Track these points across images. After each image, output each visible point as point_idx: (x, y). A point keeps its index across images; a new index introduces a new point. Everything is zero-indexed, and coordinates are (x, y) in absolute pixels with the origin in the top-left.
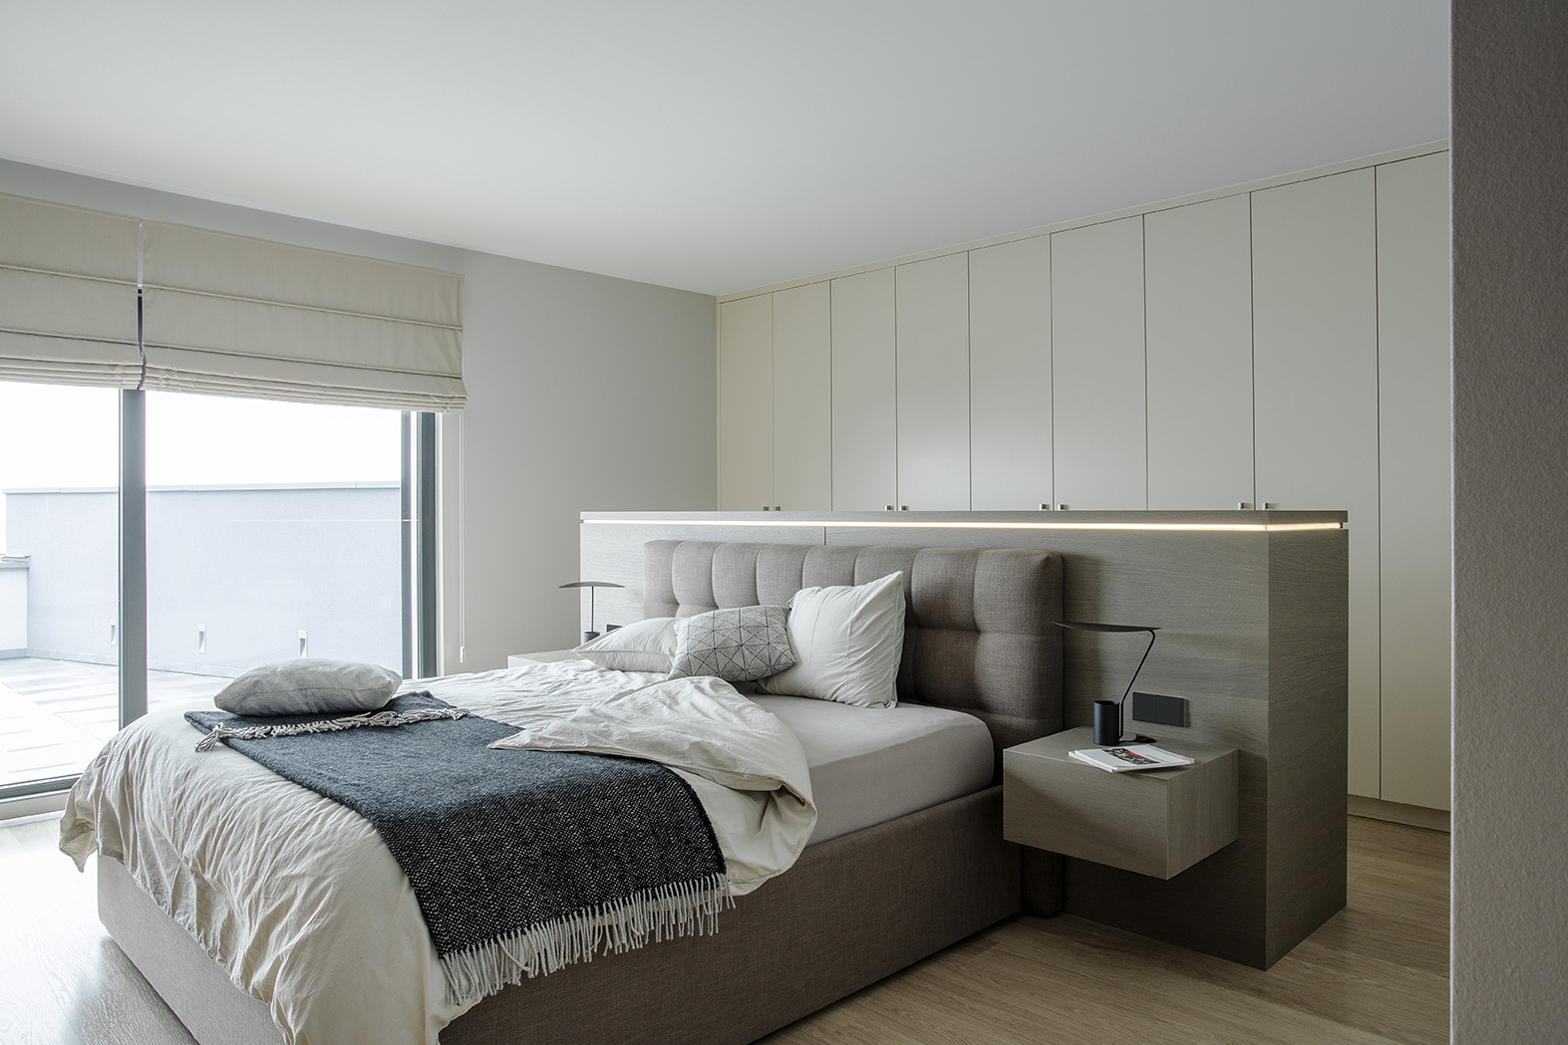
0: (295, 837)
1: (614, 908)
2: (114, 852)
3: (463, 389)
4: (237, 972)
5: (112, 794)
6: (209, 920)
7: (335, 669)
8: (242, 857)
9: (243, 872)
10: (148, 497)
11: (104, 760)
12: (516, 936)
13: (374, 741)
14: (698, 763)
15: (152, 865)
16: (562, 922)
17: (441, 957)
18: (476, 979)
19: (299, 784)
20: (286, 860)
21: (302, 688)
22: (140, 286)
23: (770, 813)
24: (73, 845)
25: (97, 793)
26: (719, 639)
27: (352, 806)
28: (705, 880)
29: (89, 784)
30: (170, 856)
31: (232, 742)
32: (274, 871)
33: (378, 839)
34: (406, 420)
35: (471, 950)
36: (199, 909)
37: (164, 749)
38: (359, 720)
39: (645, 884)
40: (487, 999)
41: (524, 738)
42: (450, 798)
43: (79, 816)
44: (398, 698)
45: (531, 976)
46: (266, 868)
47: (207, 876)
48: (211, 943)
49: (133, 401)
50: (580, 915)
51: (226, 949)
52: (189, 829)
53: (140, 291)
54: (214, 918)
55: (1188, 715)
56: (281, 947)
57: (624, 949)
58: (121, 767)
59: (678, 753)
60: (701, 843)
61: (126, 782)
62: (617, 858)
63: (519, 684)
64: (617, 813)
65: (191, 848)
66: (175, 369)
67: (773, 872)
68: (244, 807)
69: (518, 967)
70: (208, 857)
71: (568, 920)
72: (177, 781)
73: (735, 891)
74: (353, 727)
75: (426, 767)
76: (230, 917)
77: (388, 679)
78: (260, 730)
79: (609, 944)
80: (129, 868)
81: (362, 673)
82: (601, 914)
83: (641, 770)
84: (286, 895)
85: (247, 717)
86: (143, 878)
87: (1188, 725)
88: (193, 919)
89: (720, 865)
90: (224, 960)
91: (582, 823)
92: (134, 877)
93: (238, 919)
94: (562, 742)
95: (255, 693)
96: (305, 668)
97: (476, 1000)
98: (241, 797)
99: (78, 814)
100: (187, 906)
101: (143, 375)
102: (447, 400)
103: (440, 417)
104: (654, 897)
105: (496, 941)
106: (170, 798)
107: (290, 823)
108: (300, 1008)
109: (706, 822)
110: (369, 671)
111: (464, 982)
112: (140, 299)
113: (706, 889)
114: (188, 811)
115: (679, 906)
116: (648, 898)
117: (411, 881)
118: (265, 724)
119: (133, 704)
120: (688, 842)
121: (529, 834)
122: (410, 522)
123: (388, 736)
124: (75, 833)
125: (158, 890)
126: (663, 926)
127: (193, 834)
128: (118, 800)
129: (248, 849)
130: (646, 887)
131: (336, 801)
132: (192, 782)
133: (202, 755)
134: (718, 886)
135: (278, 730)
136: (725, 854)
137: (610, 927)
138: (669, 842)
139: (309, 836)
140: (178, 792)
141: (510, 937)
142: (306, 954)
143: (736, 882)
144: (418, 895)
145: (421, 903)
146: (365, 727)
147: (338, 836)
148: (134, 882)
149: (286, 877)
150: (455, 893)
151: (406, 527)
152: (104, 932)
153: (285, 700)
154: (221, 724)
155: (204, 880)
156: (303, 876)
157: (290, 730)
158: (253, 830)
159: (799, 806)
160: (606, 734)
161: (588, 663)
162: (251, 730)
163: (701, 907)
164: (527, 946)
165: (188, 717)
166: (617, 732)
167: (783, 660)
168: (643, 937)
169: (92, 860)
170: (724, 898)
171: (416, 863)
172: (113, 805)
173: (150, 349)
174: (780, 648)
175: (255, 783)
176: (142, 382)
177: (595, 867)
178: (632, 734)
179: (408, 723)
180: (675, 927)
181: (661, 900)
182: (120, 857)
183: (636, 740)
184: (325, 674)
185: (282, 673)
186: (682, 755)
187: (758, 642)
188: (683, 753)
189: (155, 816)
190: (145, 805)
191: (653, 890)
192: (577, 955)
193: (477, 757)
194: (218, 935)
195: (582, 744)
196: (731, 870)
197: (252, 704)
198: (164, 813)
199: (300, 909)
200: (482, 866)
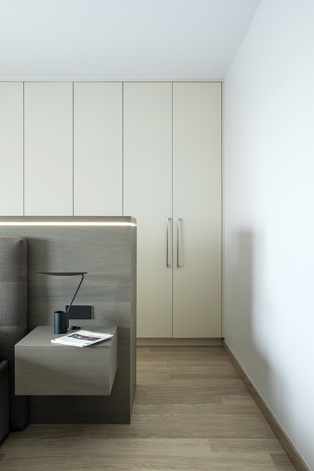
55: (93, 313)
87: (94, 318)
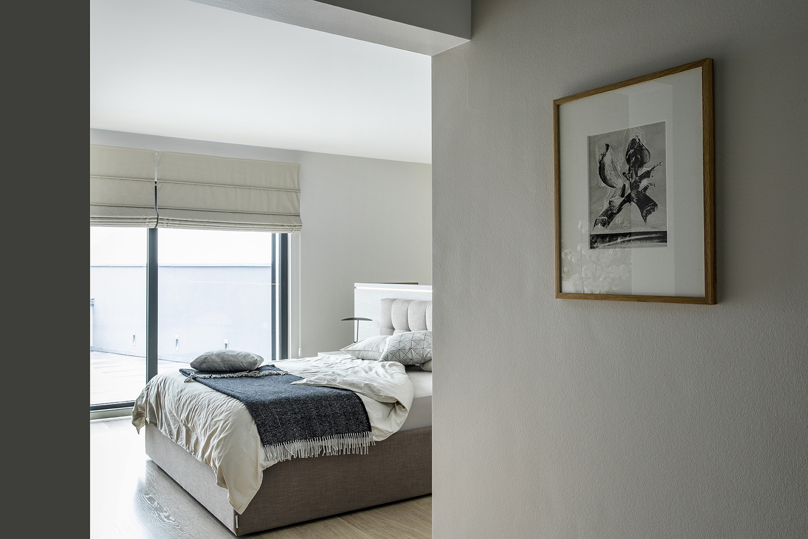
0: (219, 409)
1: (327, 439)
2: (153, 424)
3: (301, 222)
4: (200, 455)
5: (152, 400)
6: (190, 441)
7: (235, 354)
8: (202, 416)
9: (202, 422)
10: (159, 269)
11: (148, 388)
12: (290, 443)
13: (249, 381)
14: (366, 391)
15: (169, 425)
16: (307, 441)
17: (264, 446)
18: (275, 455)
19: (221, 392)
20: (216, 416)
21: (223, 361)
22: (156, 180)
23: (393, 412)
24: (137, 422)
25: (146, 401)
26: (402, 345)
27: (238, 398)
28: (363, 433)
29: (143, 397)
30: (175, 421)
31: (197, 379)
32: (212, 420)
33: (246, 408)
34: (274, 236)
35: (274, 445)
36: (186, 438)
37: (172, 382)
38: (244, 373)
39: (339, 432)
40: (279, 462)
41: (304, 381)
42: (271, 398)
43: (139, 410)
44: (262, 367)
45: (294, 457)
46: (209, 419)
47: (189, 425)
48: (190, 449)
49: (153, 233)
50: (314, 440)
51: (195, 451)
52: (182, 410)
53: (156, 183)
54: (191, 440)
56: (214, 442)
57: (330, 454)
58: (156, 390)
59: (360, 387)
60: (363, 420)
61: (158, 396)
62: (329, 422)
63: (315, 364)
64: (330, 406)
65: (184, 416)
66: (171, 219)
67: (391, 433)
68: (202, 400)
69: (290, 454)
70: (189, 419)
71: (309, 441)
72: (178, 393)
73: (375, 439)
74: (242, 376)
75: (265, 388)
76: (197, 439)
77: (256, 358)
78: (207, 376)
79: (324, 452)
80: (159, 429)
81: (246, 355)
82: (322, 440)
83: (343, 392)
84: (216, 426)
85: (201, 371)
86: (165, 430)
88: (184, 442)
89: (369, 428)
90: (195, 454)
91: (317, 408)
92: (161, 431)
93: (200, 439)
94: (317, 382)
95: (205, 362)
96: (224, 353)
97: (275, 462)
98: (201, 396)
99: (139, 409)
100: (182, 437)
101: (157, 222)
102: (292, 227)
103: (290, 235)
104: (343, 437)
105: (283, 444)
106: (176, 399)
107: (218, 404)
108: (219, 458)
109: (366, 413)
110: (249, 355)
111: (271, 455)
112: (156, 187)
113: (363, 437)
114: (182, 403)
115: (351, 442)
116: (340, 438)
117: (255, 421)
118: (209, 374)
119: (152, 370)
120: (358, 419)
121: (297, 410)
122: (275, 285)
123: (254, 379)
124: (138, 416)
125: (171, 434)
126: (346, 449)
127: (184, 410)
128: (155, 403)
129: (204, 413)
130: (340, 434)
131: (233, 397)
132: (183, 393)
133: (186, 383)
134: (368, 436)
135: (214, 376)
136: (372, 424)
137: (325, 447)
138: (350, 418)
139: (223, 408)
140: (179, 397)
141: (288, 443)
142: (222, 443)
143: (376, 436)
144: (257, 426)
145: (258, 429)
146: (246, 376)
147: (232, 407)
148: (161, 433)
149: (216, 421)
150: (269, 426)
151: (274, 287)
152: (148, 458)
153: (216, 365)
154: (193, 373)
155: (188, 427)
156: (221, 420)
157: (218, 376)
158: (205, 407)
159: (403, 409)
160: (334, 380)
161: (349, 356)
162: (204, 376)
163: (362, 444)
164: (293, 447)
165: (181, 371)
166: (339, 379)
167: (429, 355)
168: (338, 451)
169: (143, 429)
170: (371, 442)
171: (257, 416)
172: (153, 405)
173: (160, 210)
174: (428, 350)
175: (206, 392)
176: (157, 225)
177: (320, 424)
178: (344, 380)
179: (263, 376)
180: (351, 449)
181: (346, 439)
182: (156, 425)
183: (345, 383)
184: (232, 355)
185: (215, 354)
186: (361, 388)
187: (419, 347)
188: (362, 387)
189: (170, 406)
190: (166, 403)
191: (342, 435)
192: (313, 454)
193: (286, 386)
194: (193, 446)
195: (325, 383)
196: (374, 431)
197: (204, 366)
198: (173, 405)
199: (220, 430)
200: (280, 419)
